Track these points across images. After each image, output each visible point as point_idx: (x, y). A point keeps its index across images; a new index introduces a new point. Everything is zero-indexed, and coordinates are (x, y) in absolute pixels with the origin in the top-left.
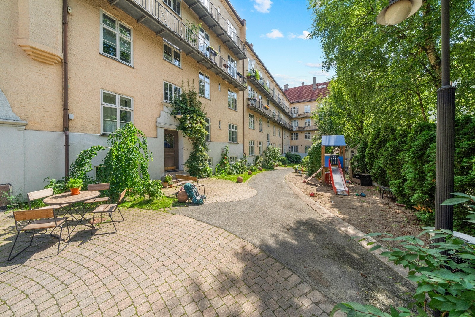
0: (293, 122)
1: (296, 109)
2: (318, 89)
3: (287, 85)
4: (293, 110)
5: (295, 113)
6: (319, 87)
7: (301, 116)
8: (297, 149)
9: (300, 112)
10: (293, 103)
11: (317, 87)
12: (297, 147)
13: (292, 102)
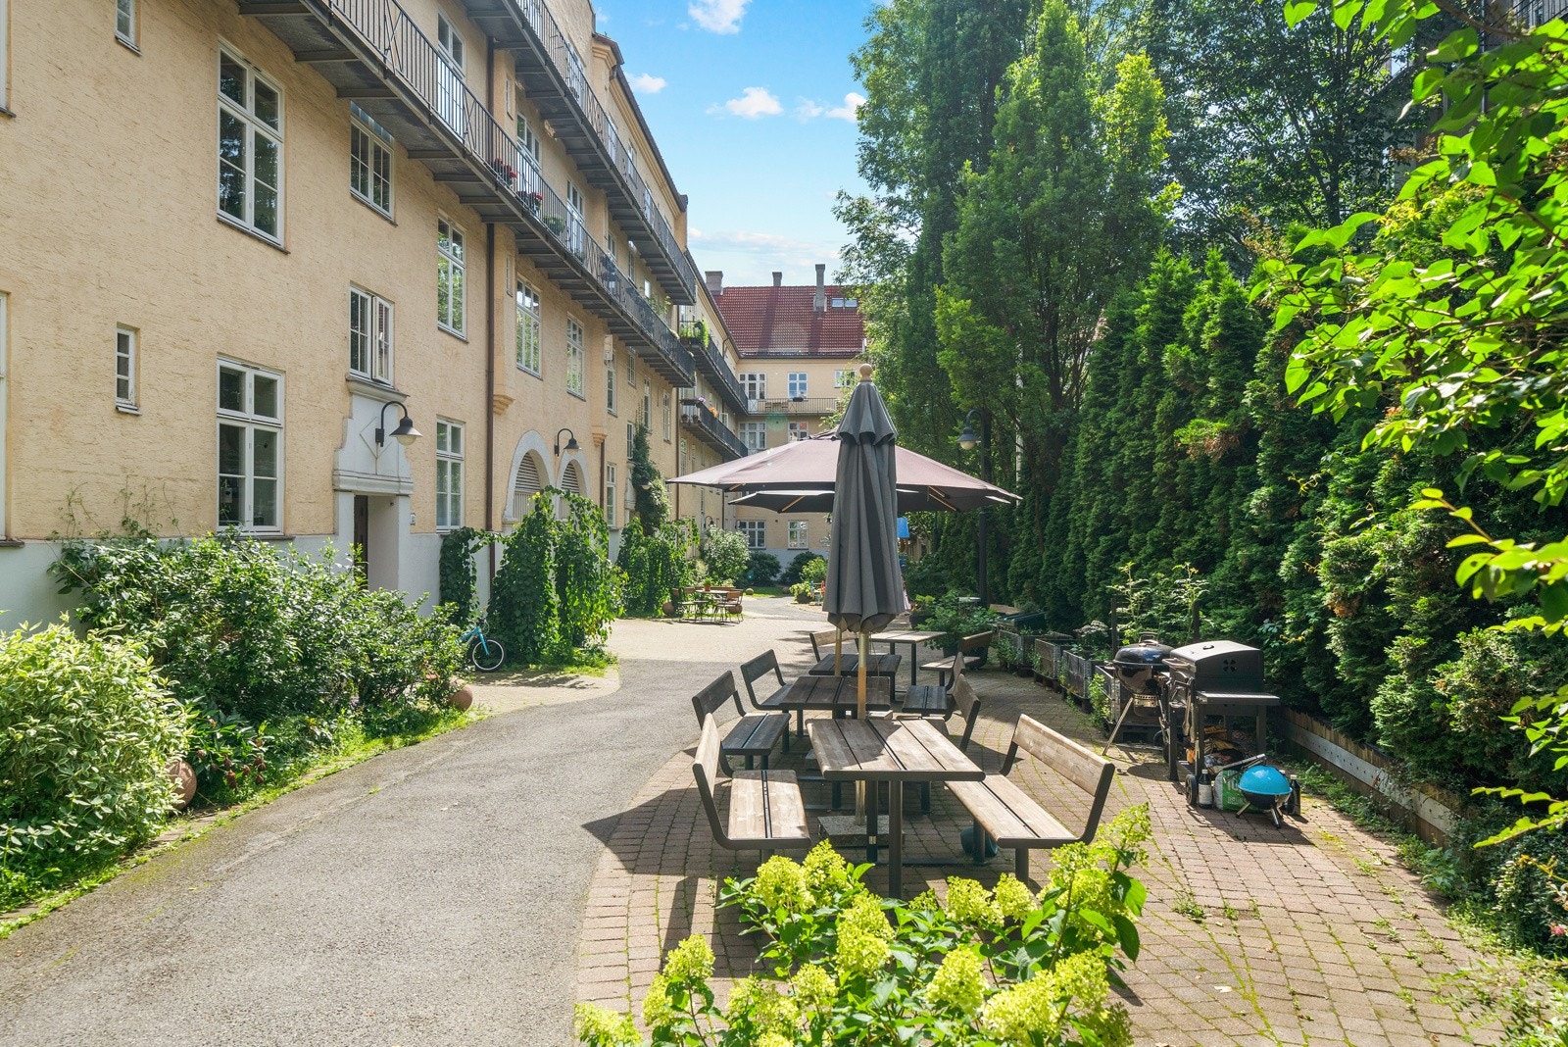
0: (747, 430)
1: (758, 382)
2: (832, 310)
3: (720, 274)
4: (747, 382)
5: (753, 395)
6: (837, 303)
7: (777, 411)
8: (761, 534)
9: (770, 396)
10: (747, 357)
11: (829, 302)
12: (761, 525)
13: (744, 351)
